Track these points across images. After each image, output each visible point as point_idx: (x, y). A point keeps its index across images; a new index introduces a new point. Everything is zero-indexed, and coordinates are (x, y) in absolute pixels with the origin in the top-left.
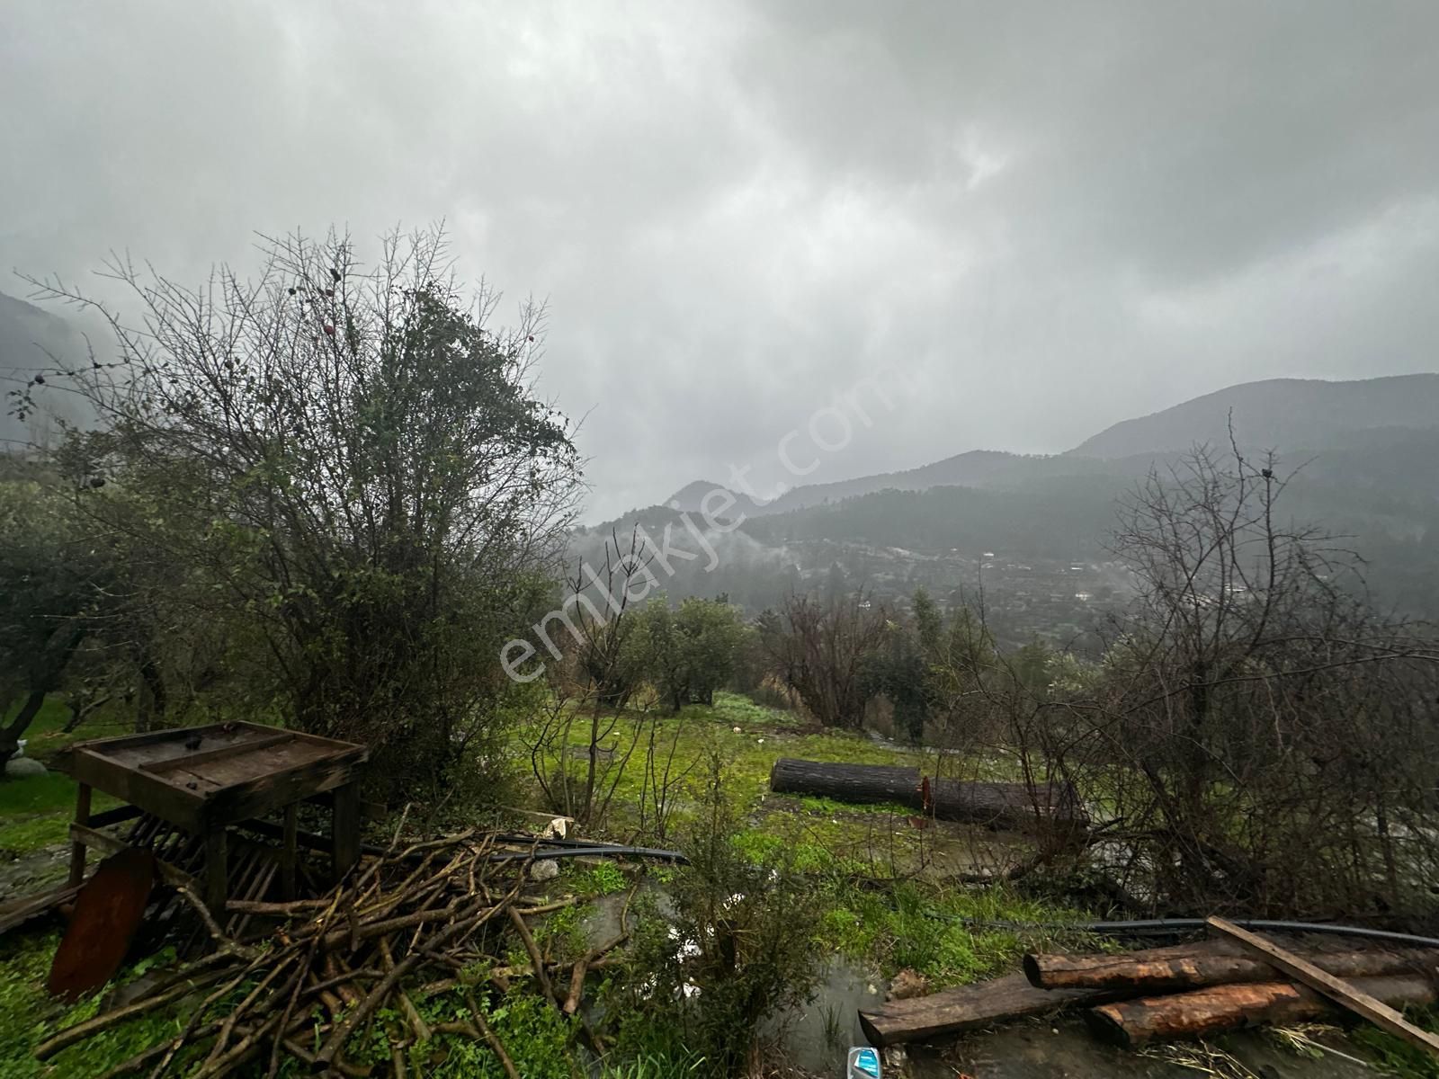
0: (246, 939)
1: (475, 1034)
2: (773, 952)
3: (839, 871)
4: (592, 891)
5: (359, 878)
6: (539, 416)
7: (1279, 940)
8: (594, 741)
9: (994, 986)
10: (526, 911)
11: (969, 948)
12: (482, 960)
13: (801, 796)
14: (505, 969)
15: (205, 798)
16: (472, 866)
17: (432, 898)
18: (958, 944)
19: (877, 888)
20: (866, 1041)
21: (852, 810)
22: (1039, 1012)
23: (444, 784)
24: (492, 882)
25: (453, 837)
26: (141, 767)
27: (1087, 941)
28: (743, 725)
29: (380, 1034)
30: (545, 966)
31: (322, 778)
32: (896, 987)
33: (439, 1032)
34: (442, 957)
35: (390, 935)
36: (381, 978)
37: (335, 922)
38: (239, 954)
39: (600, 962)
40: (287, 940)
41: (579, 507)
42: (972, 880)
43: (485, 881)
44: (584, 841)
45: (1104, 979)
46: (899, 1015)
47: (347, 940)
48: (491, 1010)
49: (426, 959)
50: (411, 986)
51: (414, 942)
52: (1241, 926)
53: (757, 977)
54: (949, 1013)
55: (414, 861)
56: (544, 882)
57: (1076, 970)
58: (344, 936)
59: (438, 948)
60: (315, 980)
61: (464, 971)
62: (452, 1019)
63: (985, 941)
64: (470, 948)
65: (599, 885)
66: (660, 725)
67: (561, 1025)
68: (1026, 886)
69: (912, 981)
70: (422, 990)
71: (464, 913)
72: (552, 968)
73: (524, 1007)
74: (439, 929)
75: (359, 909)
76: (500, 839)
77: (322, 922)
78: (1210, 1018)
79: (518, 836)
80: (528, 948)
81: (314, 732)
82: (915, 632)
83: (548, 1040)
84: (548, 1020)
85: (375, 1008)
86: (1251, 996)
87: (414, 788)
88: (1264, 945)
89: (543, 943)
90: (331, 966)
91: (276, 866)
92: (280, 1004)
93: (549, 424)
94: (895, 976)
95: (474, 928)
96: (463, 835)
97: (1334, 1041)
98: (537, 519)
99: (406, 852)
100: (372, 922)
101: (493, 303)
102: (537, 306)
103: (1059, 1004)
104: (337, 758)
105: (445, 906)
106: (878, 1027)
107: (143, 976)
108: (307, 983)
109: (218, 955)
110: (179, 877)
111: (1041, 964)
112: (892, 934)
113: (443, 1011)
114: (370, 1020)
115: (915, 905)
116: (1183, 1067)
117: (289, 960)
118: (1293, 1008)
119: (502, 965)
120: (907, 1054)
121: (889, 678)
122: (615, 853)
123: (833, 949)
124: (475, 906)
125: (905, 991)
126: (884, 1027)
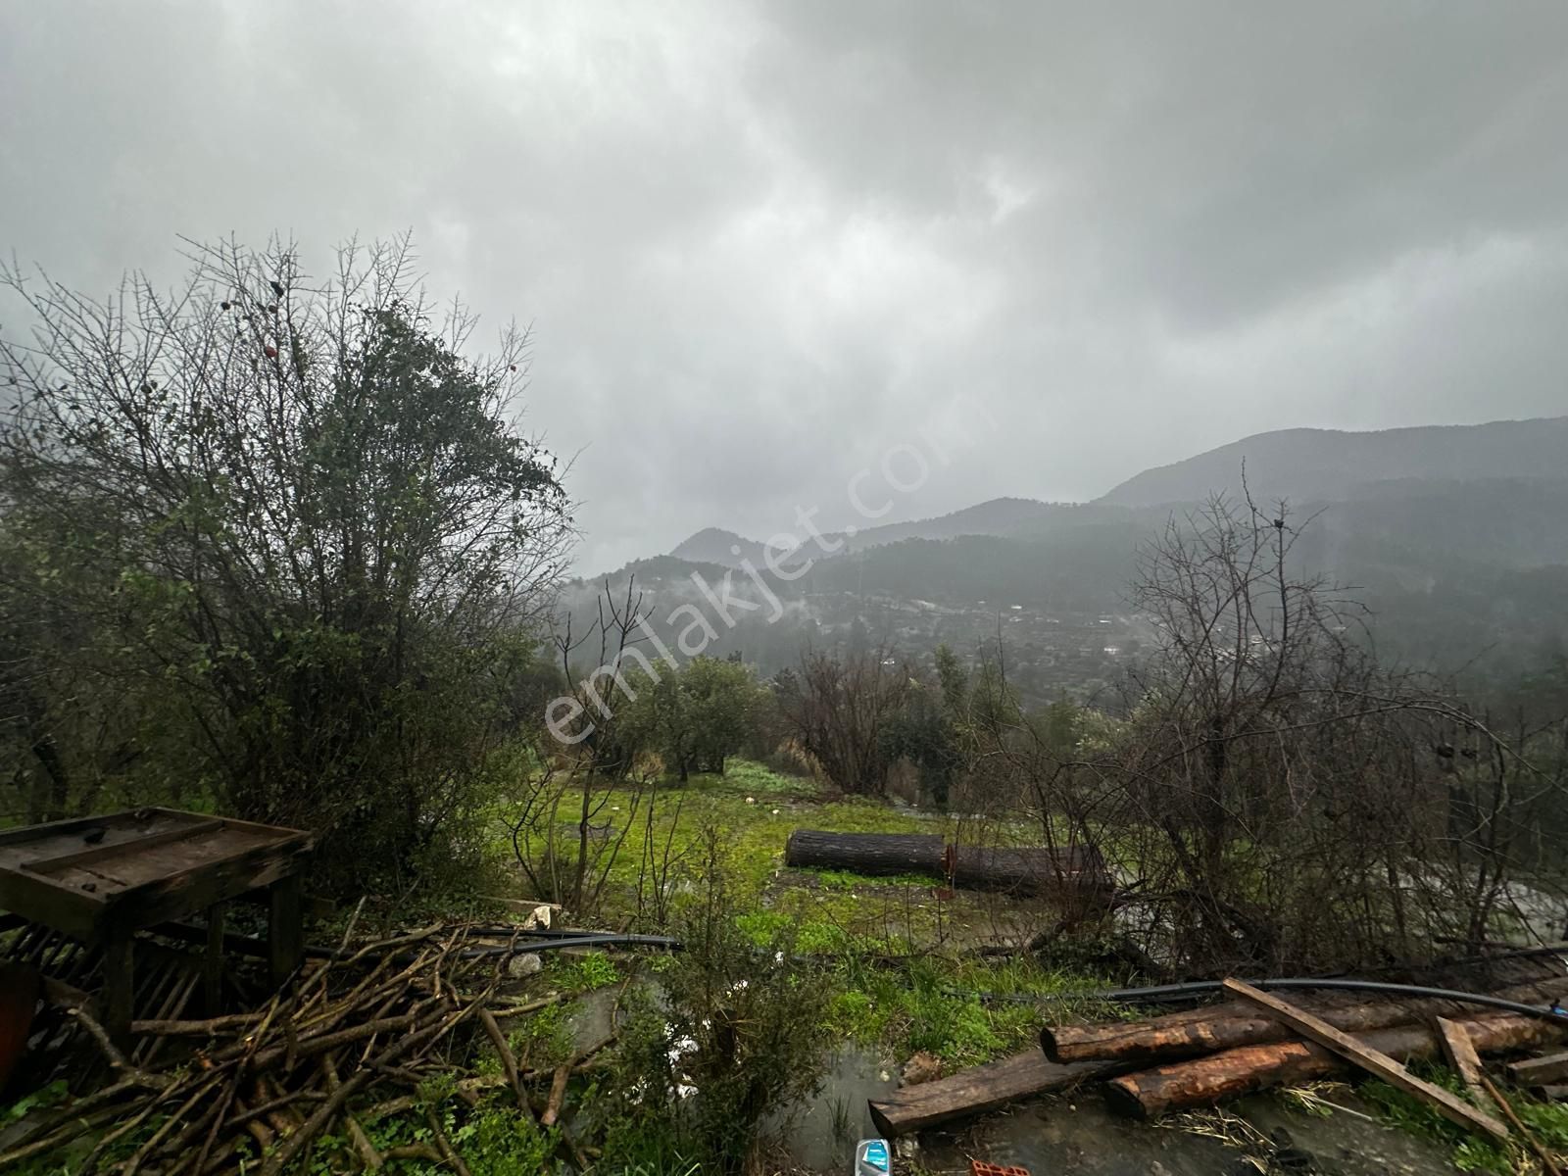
0: (158, 1065)
1: (436, 1156)
2: (774, 1043)
3: (852, 950)
4: (579, 986)
5: (301, 986)
6: (522, 454)
7: (1292, 997)
8: (586, 817)
9: (1011, 1063)
10: (502, 1013)
11: (987, 1025)
12: (446, 1072)
13: (819, 870)
14: (474, 1080)
15: (104, 901)
16: (438, 965)
17: (389, 1005)
18: (976, 1022)
19: (892, 966)
20: (877, 1133)
21: (873, 883)
22: (1055, 1089)
23: (411, 873)
24: (462, 982)
25: (418, 932)
26: (23, 867)
27: (1106, 1011)
28: (756, 794)
29: (321, 1166)
30: (521, 1074)
31: (255, 871)
32: (909, 1072)
33: (393, 1158)
34: (400, 1070)
35: (337, 1051)
36: (322, 1101)
37: (269, 1038)
38: (146, 1084)
39: (584, 1066)
40: (208, 1064)
41: (569, 555)
42: (993, 952)
43: (454, 981)
44: (572, 930)
45: (1121, 1050)
46: (912, 1102)
47: (282, 1058)
48: (456, 1128)
49: (379, 1075)
50: (358, 1107)
51: (365, 1057)
52: (1257, 986)
53: (757, 1070)
54: (962, 1097)
55: (370, 962)
56: (523, 979)
57: (1093, 1042)
58: (279, 1055)
59: (394, 1062)
60: (241, 1108)
61: (424, 1086)
62: (409, 1142)
63: (1003, 1017)
64: (434, 1058)
65: (586, 979)
66: (665, 797)
67: (538, 1139)
68: (1048, 955)
69: (926, 1064)
70: (375, 1111)
71: (427, 1019)
72: (528, 1076)
73: (494, 1122)
74: (396, 1040)
75: (299, 1021)
76: (475, 933)
77: (253, 1041)
78: (1224, 1083)
79: (495, 928)
80: (502, 1056)
81: (251, 819)
82: (939, 690)
83: (521, 1158)
84: (523, 1134)
85: (316, 1135)
86: (1263, 1058)
87: (374, 878)
88: (1277, 1003)
89: (520, 1049)
90: (262, 1090)
91: (197, 976)
92: (196, 1139)
93: (534, 463)
94: (909, 1059)
95: (439, 1036)
96: (429, 930)
97: (1343, 1099)
98: (520, 570)
99: (361, 953)
100: (314, 1037)
101: (469, 327)
102: (520, 331)
103: (1076, 1079)
104: (275, 847)
105: (404, 1013)
106: (888, 1117)
107: (23, 1118)
108: (232, 1112)
109: (118, 1087)
110: (72, 996)
111: (1058, 1038)
112: (907, 1015)
113: (400, 1133)
114: (308, 1150)
115: (932, 982)
116: (1197, 1135)
117: (210, 1086)
118: (1303, 1067)
119: (471, 1076)
120: (920, 1143)
121: (911, 740)
122: (607, 942)
123: (844, 1034)
124: (441, 1010)
125: (918, 1075)
126: (895, 1116)
